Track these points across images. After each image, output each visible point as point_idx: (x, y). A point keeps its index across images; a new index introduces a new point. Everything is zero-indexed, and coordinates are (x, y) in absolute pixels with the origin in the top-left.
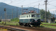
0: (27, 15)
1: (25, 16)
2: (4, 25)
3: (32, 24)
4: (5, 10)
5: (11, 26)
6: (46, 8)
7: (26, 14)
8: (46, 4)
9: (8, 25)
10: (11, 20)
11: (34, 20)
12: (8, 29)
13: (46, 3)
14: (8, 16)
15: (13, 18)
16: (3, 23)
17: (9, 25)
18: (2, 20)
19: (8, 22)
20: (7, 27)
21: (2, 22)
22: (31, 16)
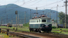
0: (37, 20)
1: (35, 21)
2: (15, 31)
3: (42, 30)
4: (16, 13)
5: (23, 32)
6: (66, 10)
7: (37, 18)
8: (66, 6)
9: (19, 31)
10: (24, 25)
11: (45, 25)
12: (20, 36)
13: (66, 4)
14: (20, 20)
15: (26, 23)
16: (14, 29)
17: (21, 31)
18: (13, 25)
19: (20, 28)
20: (19, 34)
21: (13, 27)
22: (41, 21)
